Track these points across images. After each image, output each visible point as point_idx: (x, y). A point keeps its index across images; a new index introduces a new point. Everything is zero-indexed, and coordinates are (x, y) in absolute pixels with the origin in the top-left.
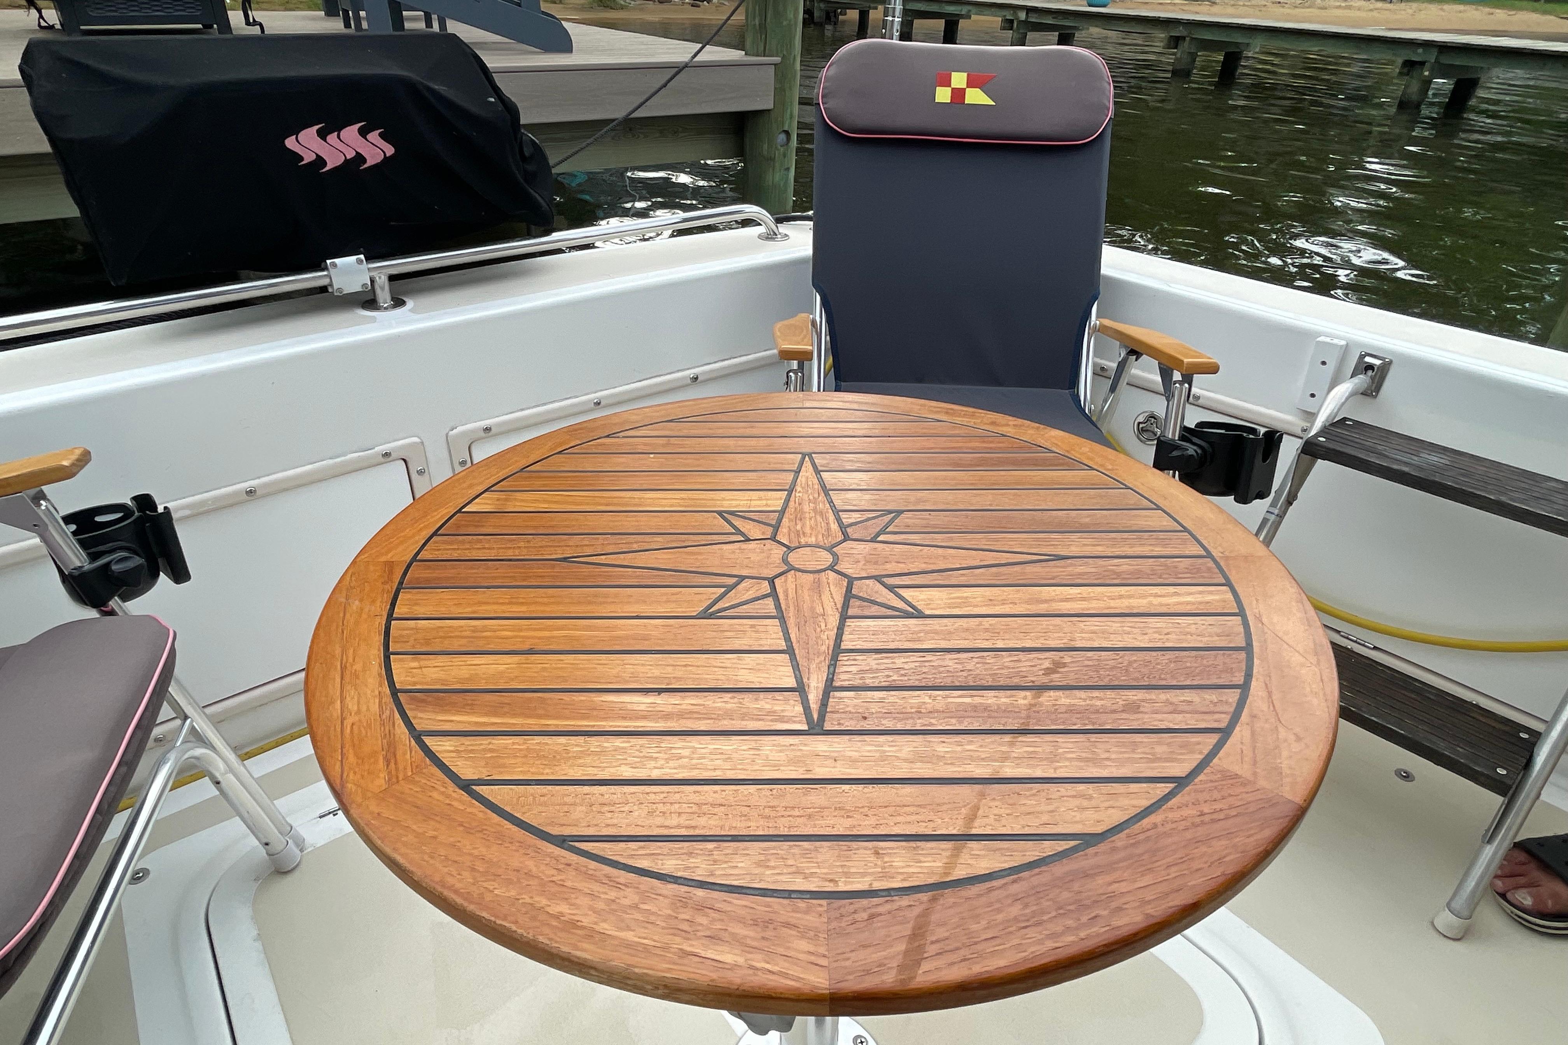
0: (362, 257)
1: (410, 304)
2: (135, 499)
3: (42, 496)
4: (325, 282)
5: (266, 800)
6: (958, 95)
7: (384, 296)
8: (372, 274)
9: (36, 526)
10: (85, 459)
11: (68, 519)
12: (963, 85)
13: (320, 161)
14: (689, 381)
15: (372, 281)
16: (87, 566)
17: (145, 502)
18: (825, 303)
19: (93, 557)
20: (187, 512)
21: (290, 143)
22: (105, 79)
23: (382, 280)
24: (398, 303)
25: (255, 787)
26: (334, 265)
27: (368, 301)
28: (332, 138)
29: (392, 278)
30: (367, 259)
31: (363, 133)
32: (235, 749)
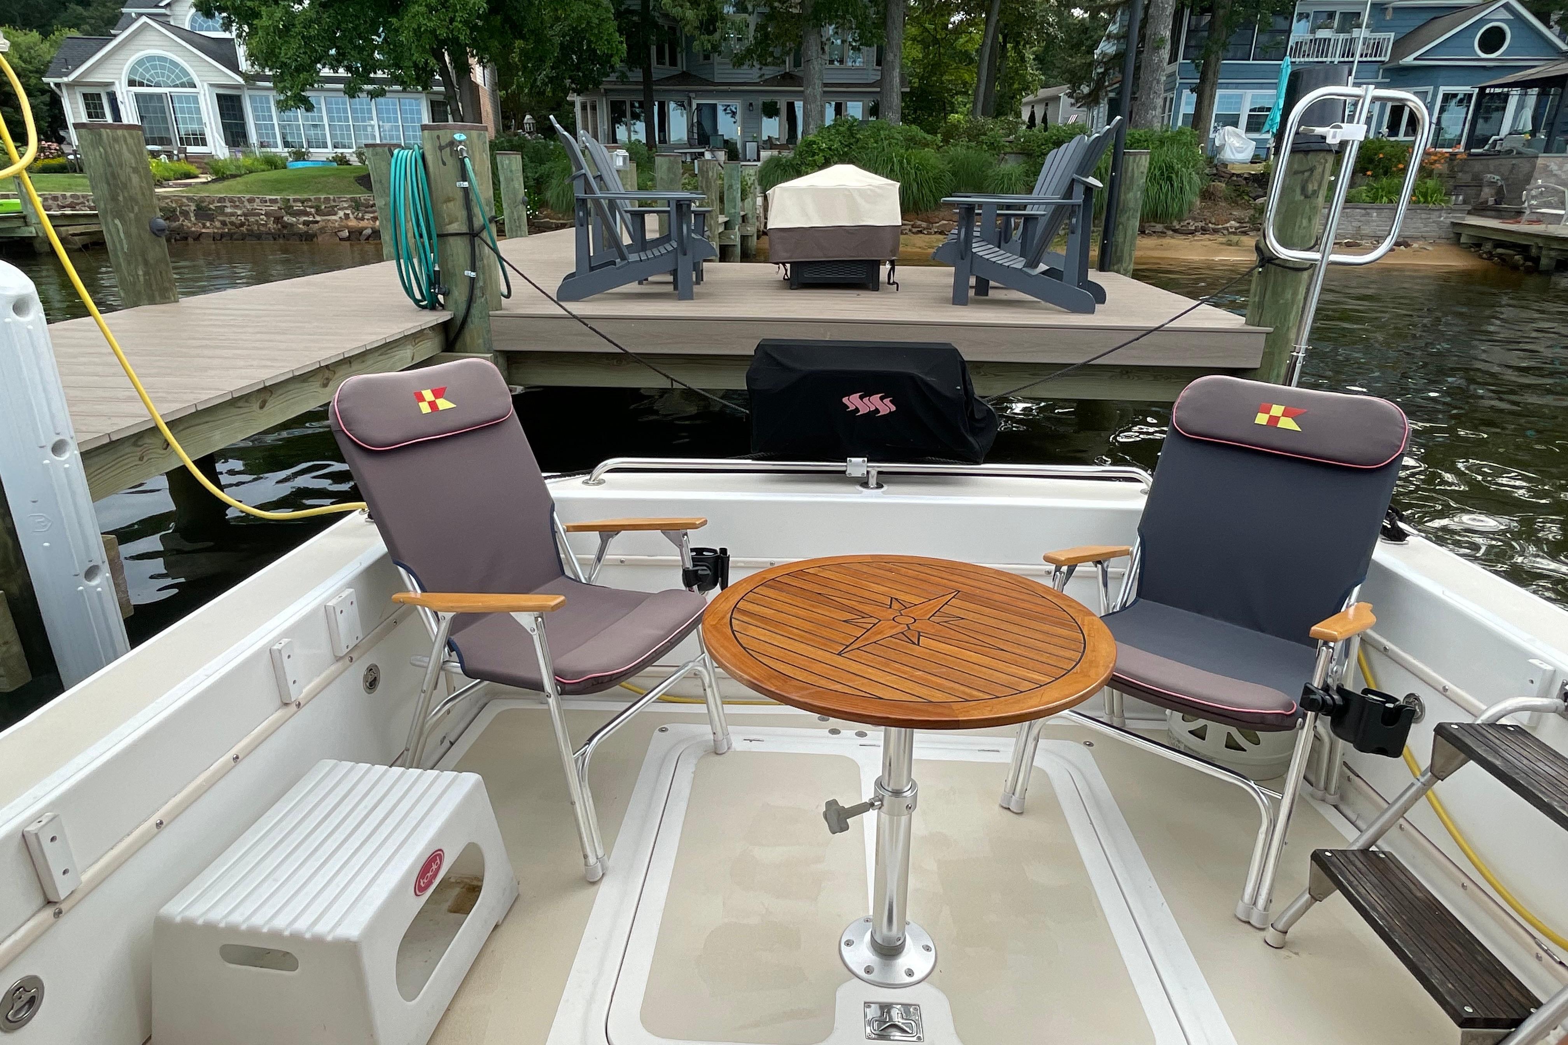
0: (866, 459)
1: (886, 487)
2: (721, 549)
3: (686, 534)
4: (843, 469)
5: (724, 724)
6: (1274, 420)
7: (873, 481)
8: (869, 469)
9: (680, 546)
10: (705, 523)
11: (692, 550)
12: (1280, 415)
13: (857, 410)
14: (1043, 573)
15: (868, 472)
16: (691, 568)
17: (724, 551)
18: (1142, 544)
19: (694, 566)
20: (742, 565)
21: (845, 400)
22: (779, 364)
23: (874, 473)
24: (879, 486)
25: (722, 718)
26: (850, 461)
27: (864, 483)
28: (866, 400)
29: (879, 473)
30: (868, 461)
31: (882, 399)
32: (721, 697)
